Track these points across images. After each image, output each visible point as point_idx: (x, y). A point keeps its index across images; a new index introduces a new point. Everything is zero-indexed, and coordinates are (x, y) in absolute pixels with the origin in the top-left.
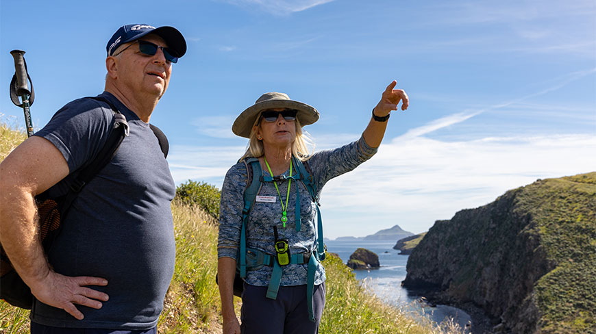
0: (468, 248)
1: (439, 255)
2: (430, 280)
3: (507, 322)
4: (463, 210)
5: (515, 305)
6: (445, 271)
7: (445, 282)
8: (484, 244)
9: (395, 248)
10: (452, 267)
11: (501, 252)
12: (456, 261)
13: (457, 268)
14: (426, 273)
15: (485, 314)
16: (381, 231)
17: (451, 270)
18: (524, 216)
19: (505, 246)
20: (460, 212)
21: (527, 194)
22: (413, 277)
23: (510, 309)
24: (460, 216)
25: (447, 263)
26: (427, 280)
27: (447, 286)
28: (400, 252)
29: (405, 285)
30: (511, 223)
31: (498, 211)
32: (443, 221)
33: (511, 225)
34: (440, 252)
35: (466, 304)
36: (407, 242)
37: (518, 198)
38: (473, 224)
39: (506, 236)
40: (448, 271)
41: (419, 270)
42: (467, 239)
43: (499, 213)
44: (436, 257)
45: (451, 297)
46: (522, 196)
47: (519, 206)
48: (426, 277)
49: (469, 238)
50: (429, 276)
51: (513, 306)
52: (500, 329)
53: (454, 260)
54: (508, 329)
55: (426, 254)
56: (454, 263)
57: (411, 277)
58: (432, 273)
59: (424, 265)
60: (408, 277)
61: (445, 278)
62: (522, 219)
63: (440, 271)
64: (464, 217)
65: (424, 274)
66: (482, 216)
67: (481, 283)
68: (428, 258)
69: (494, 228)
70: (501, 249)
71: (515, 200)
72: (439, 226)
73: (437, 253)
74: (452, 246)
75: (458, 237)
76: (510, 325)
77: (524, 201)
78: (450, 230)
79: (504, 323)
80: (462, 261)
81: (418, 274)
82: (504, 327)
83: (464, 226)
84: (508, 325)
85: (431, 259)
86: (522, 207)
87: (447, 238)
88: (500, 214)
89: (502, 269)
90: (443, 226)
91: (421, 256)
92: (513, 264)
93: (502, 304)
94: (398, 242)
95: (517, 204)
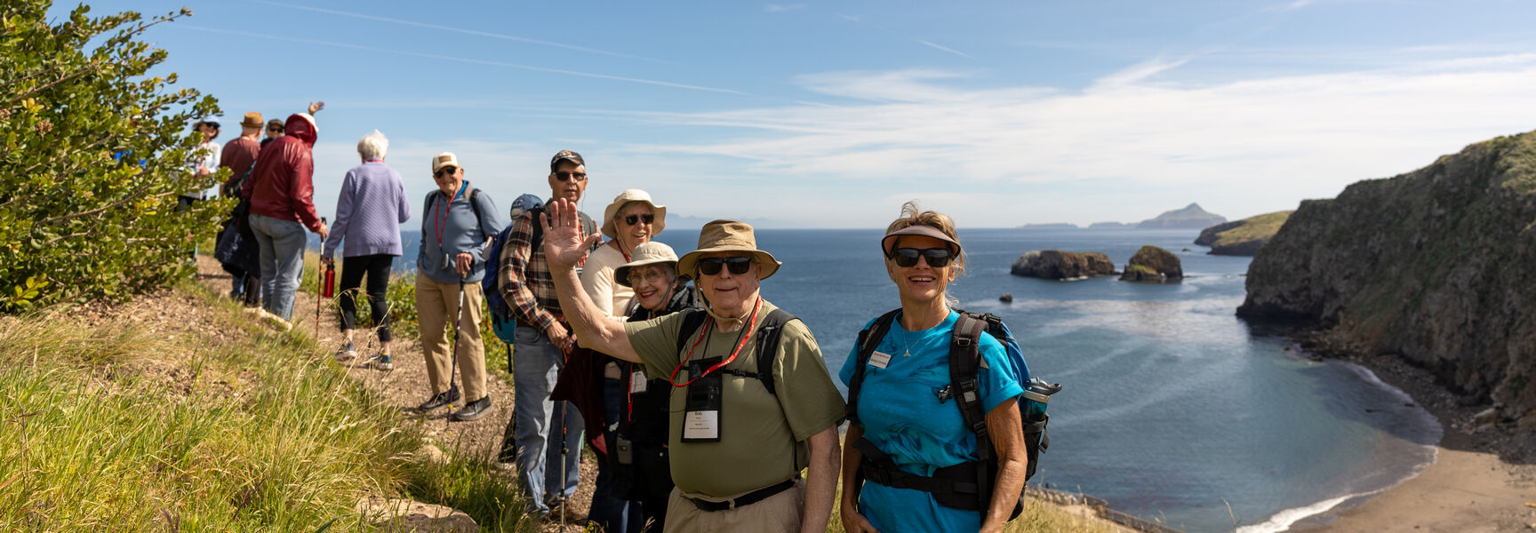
0: (1376, 251)
1: (1313, 262)
2: (1291, 307)
3: (1505, 406)
4: (1362, 183)
5: (1524, 374)
6: (1325, 292)
7: (1327, 312)
8: (1420, 246)
9: (1199, 242)
10: (1341, 286)
11: (1478, 266)
12: (1351, 274)
13: (1354, 287)
14: (1286, 294)
15: (1437, 382)
16: (1167, 214)
17: (1341, 290)
18: (1530, 196)
19: (1487, 254)
20: (1354, 185)
21: (1528, 152)
22: (1258, 301)
23: (1513, 380)
24: (1356, 192)
25: (1331, 278)
26: (1286, 306)
27: (1333, 321)
28: (1209, 249)
29: (1242, 313)
30: (1499, 208)
31: (1450, 183)
32: (1318, 201)
33: (1498, 213)
34: (1314, 258)
35: (1385, 359)
36: (1223, 234)
37: (1510, 159)
38: (1384, 207)
39: (1487, 234)
40: (1333, 293)
41: (1272, 289)
42: (1374, 235)
43: (1453, 186)
44: (1306, 266)
45: (1349, 343)
46: (1517, 156)
47: (1516, 175)
48: (1285, 301)
49: (1378, 235)
50: (1291, 300)
51: (1519, 376)
52: (1487, 420)
53: (1347, 273)
54: (1508, 420)
55: (1284, 260)
56: (1346, 278)
57: (1256, 300)
58: (1295, 294)
59: (1280, 278)
60: (1249, 301)
61: (1328, 305)
62: (1524, 202)
63: (1317, 292)
64: (1364, 196)
65: (1280, 296)
66: (1406, 193)
67: (1418, 320)
68: (1289, 267)
69: (1441, 218)
70: (1478, 260)
71: (1501, 163)
72: (1310, 210)
73: (1307, 260)
74: (1341, 246)
75: (1355, 231)
76: (1515, 413)
77: (1525, 166)
78: (1334, 217)
79: (1497, 408)
80: (1362, 274)
81: (1269, 295)
82: (1499, 416)
83: (1366, 211)
84: (1509, 412)
85: (1295, 270)
86: (1523, 178)
87: (1328, 232)
88: (1455, 190)
89: (1482, 300)
90: (1318, 211)
91: (1274, 264)
92: (1510, 291)
93: (1484, 366)
94: (1204, 232)
95: (1510, 171)
